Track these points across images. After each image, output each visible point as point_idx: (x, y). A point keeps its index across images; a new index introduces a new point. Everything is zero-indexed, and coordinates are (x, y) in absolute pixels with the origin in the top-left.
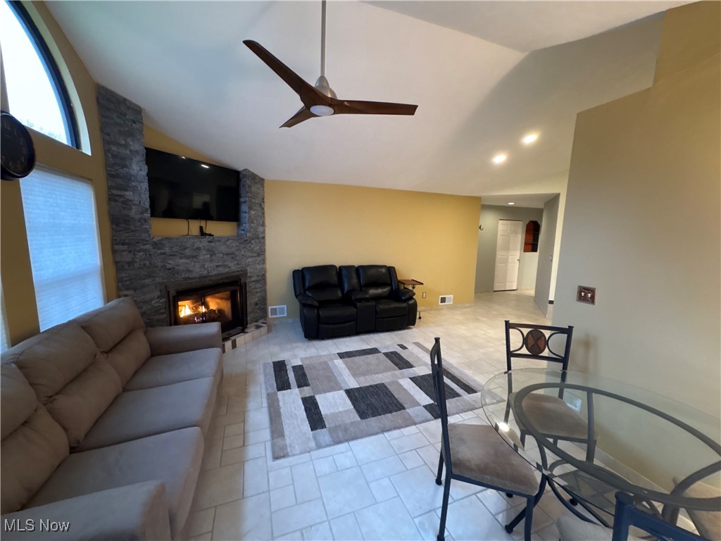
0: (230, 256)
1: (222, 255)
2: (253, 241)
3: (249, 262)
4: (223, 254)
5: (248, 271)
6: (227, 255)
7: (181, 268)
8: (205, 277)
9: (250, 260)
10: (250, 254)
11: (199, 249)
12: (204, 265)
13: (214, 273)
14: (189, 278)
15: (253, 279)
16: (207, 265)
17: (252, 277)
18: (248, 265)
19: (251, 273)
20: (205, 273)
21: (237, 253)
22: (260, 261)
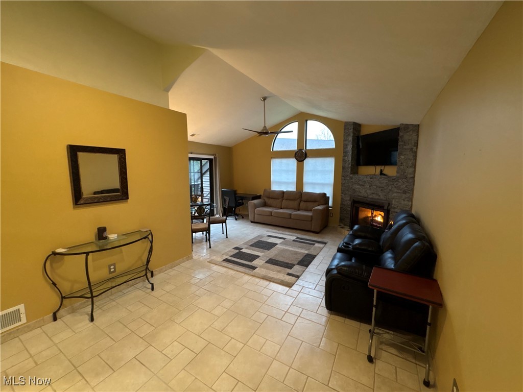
0: (381, 189)
1: (375, 187)
2: (400, 180)
3: (395, 196)
4: (377, 187)
5: (393, 202)
6: (380, 187)
7: (357, 190)
8: (365, 197)
9: (395, 194)
10: (396, 190)
11: (365, 181)
12: (366, 191)
13: (371, 197)
14: (359, 196)
15: (396, 210)
16: (369, 191)
17: (395, 208)
18: (393, 198)
19: (395, 205)
20: (366, 195)
21: (385, 188)
22: (406, 198)
